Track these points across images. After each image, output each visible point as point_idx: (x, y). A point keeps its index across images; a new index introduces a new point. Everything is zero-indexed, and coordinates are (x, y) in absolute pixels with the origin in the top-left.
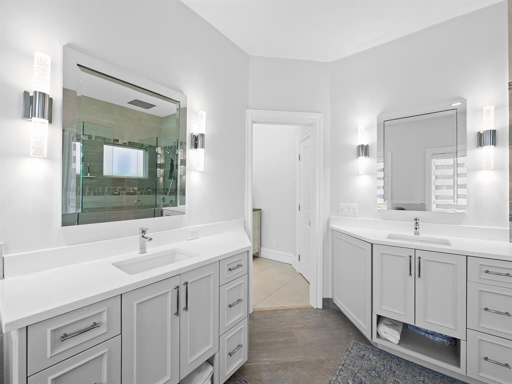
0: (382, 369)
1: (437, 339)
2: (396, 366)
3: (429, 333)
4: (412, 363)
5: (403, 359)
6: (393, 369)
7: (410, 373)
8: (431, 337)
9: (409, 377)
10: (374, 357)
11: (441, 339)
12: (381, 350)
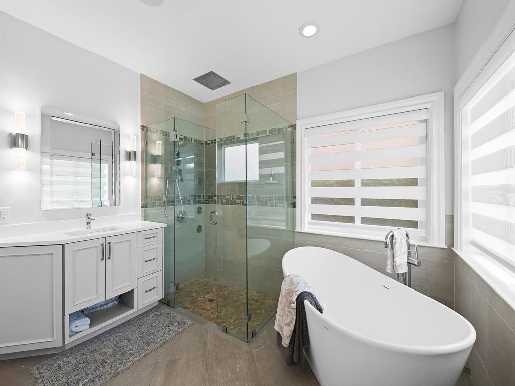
0: (85, 357)
1: (110, 305)
2: (93, 346)
3: (103, 305)
4: (100, 335)
5: (93, 338)
6: (92, 349)
7: (105, 340)
8: (105, 307)
9: (106, 343)
10: (70, 358)
11: (113, 303)
12: (71, 348)
